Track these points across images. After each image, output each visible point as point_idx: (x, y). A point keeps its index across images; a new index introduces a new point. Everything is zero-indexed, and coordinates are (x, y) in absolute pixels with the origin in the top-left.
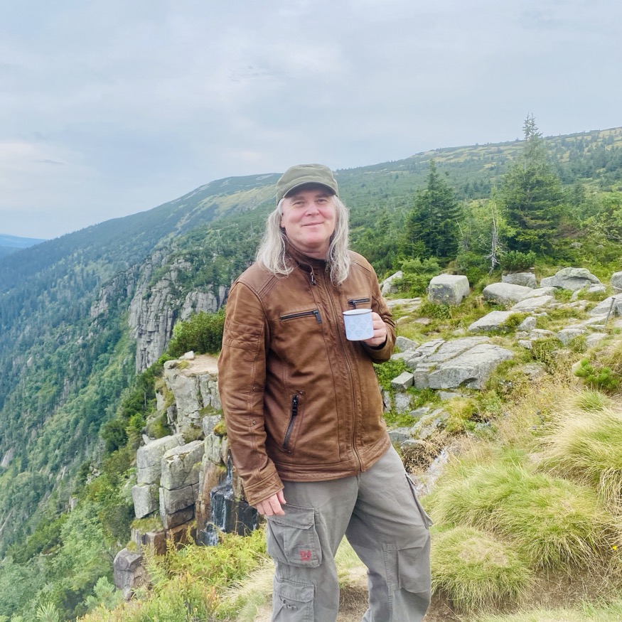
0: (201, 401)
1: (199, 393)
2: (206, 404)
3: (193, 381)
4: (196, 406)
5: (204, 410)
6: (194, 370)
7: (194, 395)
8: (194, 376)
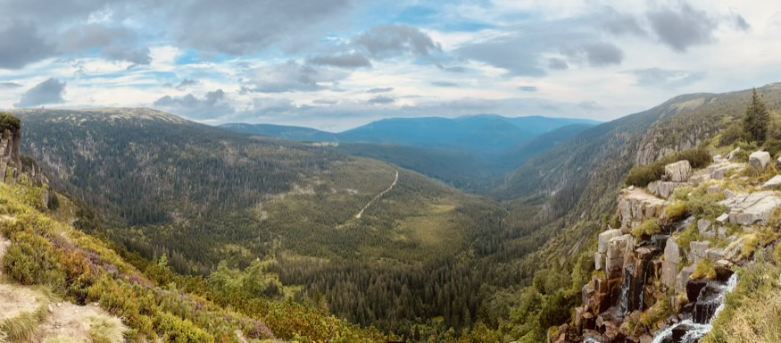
0: (632, 214)
1: (631, 209)
2: (634, 215)
3: (628, 203)
4: (629, 216)
5: (633, 218)
6: (630, 197)
7: (628, 209)
8: (628, 200)
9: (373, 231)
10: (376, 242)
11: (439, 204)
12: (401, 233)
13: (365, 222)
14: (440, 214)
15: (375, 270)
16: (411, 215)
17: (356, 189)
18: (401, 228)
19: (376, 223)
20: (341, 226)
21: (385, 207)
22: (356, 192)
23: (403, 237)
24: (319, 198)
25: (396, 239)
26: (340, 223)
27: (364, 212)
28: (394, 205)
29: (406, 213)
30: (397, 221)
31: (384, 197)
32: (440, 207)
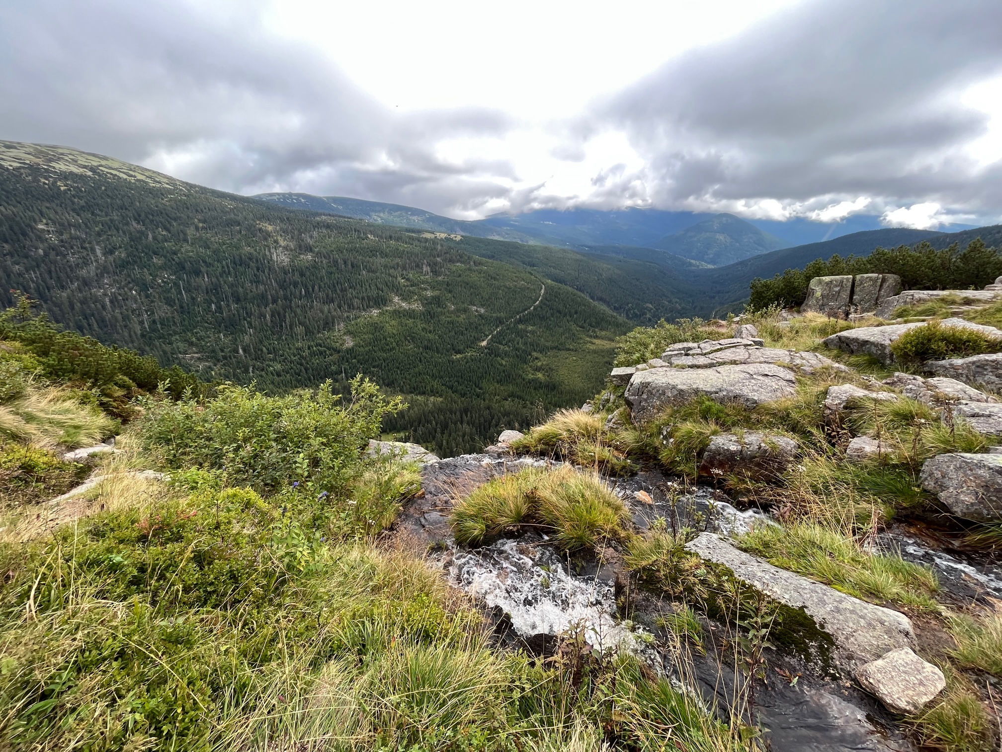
9: (502, 365)
10: (506, 378)
11: (596, 337)
12: (538, 369)
13: (491, 351)
14: (595, 352)
15: (500, 411)
16: (557, 348)
17: (482, 306)
18: (539, 364)
19: (506, 354)
20: (458, 356)
21: (521, 334)
22: (482, 311)
23: (540, 375)
24: (429, 315)
25: (531, 376)
26: (459, 352)
27: (491, 339)
28: (533, 332)
29: (549, 344)
30: (535, 354)
31: (520, 321)
32: (597, 341)
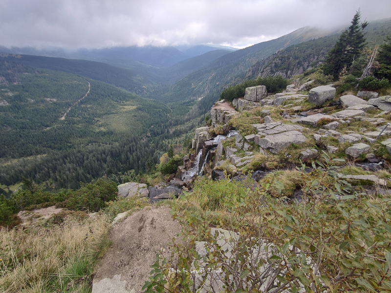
9: (79, 128)
10: (84, 134)
11: (125, 105)
12: (100, 126)
13: (69, 122)
14: (126, 112)
15: (87, 152)
16: (106, 114)
17: (53, 97)
18: (100, 123)
19: (79, 122)
20: (48, 128)
21: (84, 110)
22: (55, 100)
23: (102, 129)
24: (16, 108)
25: (98, 130)
26: (47, 126)
27: (67, 115)
28: (91, 108)
29: (102, 113)
30: (96, 119)
31: (82, 103)
